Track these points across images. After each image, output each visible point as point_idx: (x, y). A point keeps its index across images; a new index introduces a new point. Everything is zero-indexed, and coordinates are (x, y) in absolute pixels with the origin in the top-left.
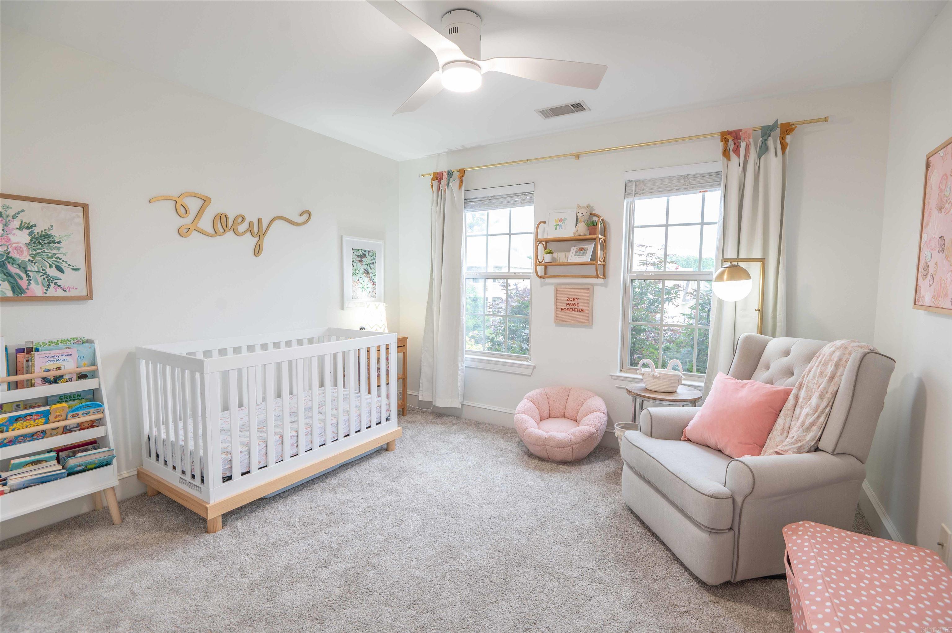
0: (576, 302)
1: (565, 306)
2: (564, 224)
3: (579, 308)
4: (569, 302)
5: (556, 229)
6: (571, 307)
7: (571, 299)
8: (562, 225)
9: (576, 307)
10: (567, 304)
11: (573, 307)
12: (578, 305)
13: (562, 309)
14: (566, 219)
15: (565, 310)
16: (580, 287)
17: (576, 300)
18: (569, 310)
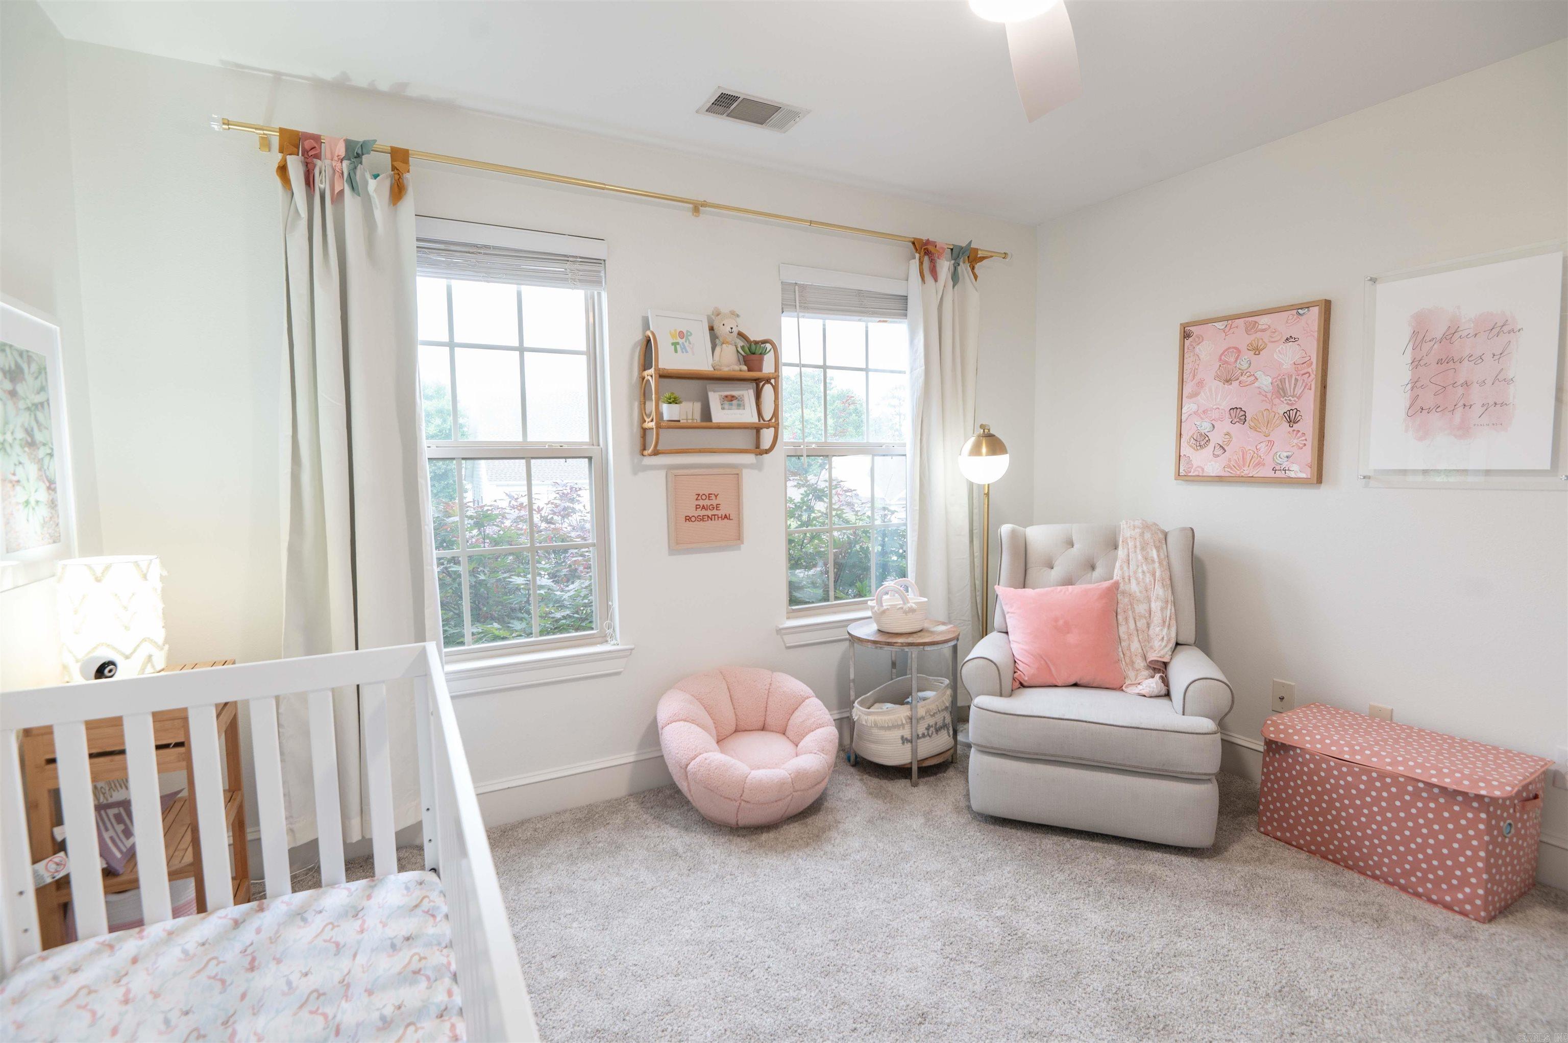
0: (714, 502)
1: (693, 512)
2: (690, 343)
3: (719, 513)
4: (701, 503)
5: (676, 351)
6: (704, 512)
7: (704, 497)
8: (687, 344)
9: (715, 512)
10: (697, 507)
11: (710, 513)
12: (717, 507)
13: (688, 519)
14: (691, 334)
15: (693, 519)
16: (715, 471)
17: (713, 497)
18: (702, 519)
